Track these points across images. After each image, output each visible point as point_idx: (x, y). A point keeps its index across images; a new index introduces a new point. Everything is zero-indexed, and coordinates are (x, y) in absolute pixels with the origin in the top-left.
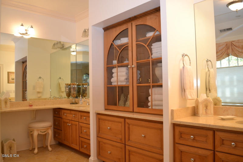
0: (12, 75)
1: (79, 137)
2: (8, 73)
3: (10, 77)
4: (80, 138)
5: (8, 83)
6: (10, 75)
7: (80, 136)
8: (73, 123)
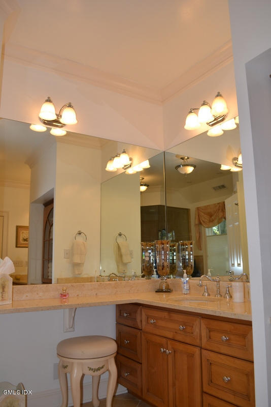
0: (25, 232)
1: (203, 392)
2: (18, 227)
3: (21, 235)
4: (204, 395)
5: (17, 247)
6: (21, 233)
7: (205, 390)
8: (181, 347)
